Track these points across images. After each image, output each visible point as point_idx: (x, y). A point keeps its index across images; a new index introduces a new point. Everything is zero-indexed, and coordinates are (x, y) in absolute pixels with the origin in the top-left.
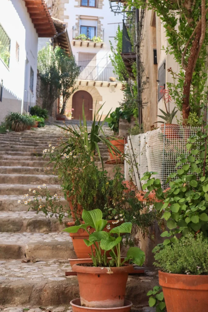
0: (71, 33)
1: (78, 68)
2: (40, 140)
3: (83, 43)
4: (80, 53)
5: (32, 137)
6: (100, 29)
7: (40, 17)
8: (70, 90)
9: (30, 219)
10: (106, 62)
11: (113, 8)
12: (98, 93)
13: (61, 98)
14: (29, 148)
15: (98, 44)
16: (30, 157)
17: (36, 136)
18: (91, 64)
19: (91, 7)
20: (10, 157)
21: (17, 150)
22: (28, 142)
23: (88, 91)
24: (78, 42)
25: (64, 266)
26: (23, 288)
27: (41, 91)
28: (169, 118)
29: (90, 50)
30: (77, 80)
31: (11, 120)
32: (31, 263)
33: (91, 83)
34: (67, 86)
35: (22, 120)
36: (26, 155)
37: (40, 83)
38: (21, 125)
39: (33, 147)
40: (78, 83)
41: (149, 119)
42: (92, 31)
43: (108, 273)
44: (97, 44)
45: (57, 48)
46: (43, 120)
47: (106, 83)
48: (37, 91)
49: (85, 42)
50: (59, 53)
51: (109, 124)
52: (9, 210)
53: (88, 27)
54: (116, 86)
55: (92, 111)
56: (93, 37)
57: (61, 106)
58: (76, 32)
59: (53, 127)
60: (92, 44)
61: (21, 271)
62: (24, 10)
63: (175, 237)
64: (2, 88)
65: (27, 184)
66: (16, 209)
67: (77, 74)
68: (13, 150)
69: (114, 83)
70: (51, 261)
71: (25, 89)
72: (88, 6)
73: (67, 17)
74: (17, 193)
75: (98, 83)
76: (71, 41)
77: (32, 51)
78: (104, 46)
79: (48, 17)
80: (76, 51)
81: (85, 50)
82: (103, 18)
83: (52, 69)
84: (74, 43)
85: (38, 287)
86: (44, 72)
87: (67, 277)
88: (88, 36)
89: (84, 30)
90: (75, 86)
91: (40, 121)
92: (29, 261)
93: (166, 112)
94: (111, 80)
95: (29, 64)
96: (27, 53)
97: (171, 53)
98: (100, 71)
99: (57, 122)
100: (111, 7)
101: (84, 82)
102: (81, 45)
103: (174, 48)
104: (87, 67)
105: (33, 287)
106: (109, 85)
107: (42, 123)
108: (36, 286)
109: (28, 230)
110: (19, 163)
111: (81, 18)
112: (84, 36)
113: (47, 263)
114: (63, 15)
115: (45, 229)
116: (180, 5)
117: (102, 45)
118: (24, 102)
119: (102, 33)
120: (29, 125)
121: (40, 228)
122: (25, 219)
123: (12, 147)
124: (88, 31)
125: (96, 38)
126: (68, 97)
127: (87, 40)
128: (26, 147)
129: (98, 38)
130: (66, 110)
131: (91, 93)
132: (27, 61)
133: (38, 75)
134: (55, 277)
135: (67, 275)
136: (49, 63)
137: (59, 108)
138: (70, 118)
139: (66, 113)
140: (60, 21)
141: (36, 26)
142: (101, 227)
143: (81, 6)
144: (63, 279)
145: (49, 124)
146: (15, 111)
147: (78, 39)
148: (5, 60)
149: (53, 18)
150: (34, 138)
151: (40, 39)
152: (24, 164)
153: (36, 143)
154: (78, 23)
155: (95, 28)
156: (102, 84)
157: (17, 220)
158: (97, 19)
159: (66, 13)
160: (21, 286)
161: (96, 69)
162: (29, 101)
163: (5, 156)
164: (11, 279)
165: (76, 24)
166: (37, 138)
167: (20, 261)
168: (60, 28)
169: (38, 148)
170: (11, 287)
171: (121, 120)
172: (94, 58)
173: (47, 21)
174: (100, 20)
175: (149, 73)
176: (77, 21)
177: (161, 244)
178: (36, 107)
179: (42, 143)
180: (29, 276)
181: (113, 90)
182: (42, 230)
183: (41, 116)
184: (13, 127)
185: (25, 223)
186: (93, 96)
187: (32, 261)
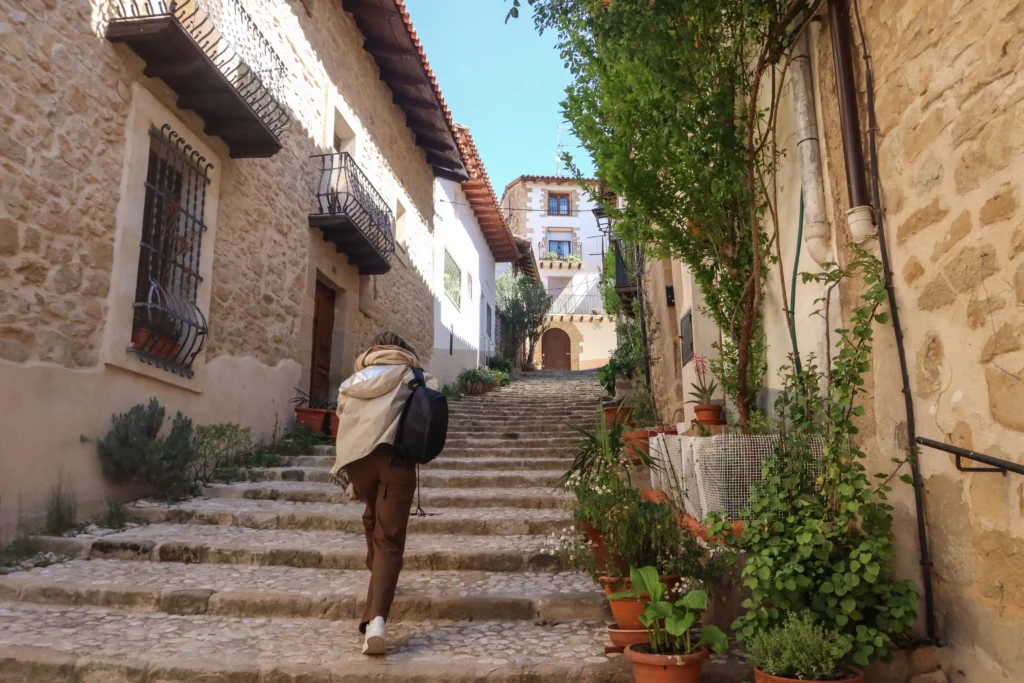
0: (538, 253)
1: (549, 300)
2: (509, 410)
3: (554, 264)
4: (551, 279)
5: (498, 405)
6: (576, 244)
7: (498, 237)
8: (539, 329)
9: (532, 553)
10: (585, 289)
11: (602, 227)
12: (578, 331)
13: (528, 340)
14: (497, 424)
15: (575, 265)
16: (504, 441)
17: (501, 402)
18: (566, 291)
19: (562, 215)
20: (476, 441)
21: (482, 430)
22: (494, 413)
23: (564, 329)
24: (547, 263)
25: (596, 634)
26: (553, 675)
27: (502, 333)
28: (705, 396)
29: (564, 273)
30: (549, 315)
31: (467, 380)
32: (548, 626)
33: (567, 318)
34: (536, 324)
35: (480, 379)
36: (497, 437)
37: (499, 324)
38: (480, 386)
39: (502, 422)
40: (549, 319)
41: (661, 379)
42: (565, 248)
43: (679, 664)
44: (573, 265)
45: (520, 275)
46: (505, 375)
47: (587, 317)
48: (496, 334)
49: (556, 263)
50: (522, 282)
51: (601, 382)
52: (496, 534)
53: (559, 242)
54: (601, 319)
55: (570, 356)
56: (567, 255)
57: (528, 351)
58: (544, 249)
59: (520, 384)
60: (565, 264)
61: (541, 644)
62: (476, 228)
63: (763, 609)
64: (452, 336)
65: (510, 487)
66: (505, 532)
67: (548, 306)
68: (477, 430)
69: (599, 317)
70: (576, 624)
71: (481, 334)
72: (559, 214)
73: (531, 231)
74: (501, 504)
75: (577, 317)
76: (538, 262)
77: (488, 282)
78: (582, 266)
79: (508, 235)
80: (544, 275)
81: (556, 273)
82: (579, 229)
83: (515, 304)
84: (542, 264)
85: (573, 673)
86: (503, 309)
87: (608, 655)
88: (560, 254)
89: (555, 246)
90: (546, 324)
91: (503, 377)
92: (545, 623)
93: (700, 387)
94: (595, 313)
95: (486, 300)
96: (482, 286)
97: (710, 316)
98: (577, 301)
99: (525, 376)
100: (599, 225)
101: (557, 317)
102: (551, 266)
103: (712, 309)
104: (560, 297)
105: (566, 674)
106: (592, 319)
107: (506, 380)
108: (570, 673)
109: (530, 569)
110: (491, 453)
111: (549, 230)
112: (554, 254)
113: (571, 627)
114: (525, 227)
115: (552, 567)
116: (718, 250)
117: (580, 266)
118: (481, 352)
119: (578, 249)
120: (489, 385)
121: (546, 565)
122: (525, 552)
123: (474, 424)
124: (559, 248)
125: (571, 257)
126: (536, 340)
127: (559, 259)
128: (493, 422)
129: (574, 257)
130: (535, 356)
131: (568, 331)
132: (482, 296)
133: (497, 312)
134: (592, 656)
135: (607, 652)
136: (509, 295)
137: (524, 355)
138: (539, 367)
139: (535, 361)
140: (523, 238)
141: (492, 248)
142: (659, 595)
143: (549, 214)
144: (603, 660)
145: (515, 380)
146: (470, 367)
147: (546, 259)
148: (455, 300)
149: (514, 235)
150: (500, 405)
151: (497, 264)
152: (498, 454)
153: (505, 414)
154: (546, 237)
155: (569, 242)
156: (582, 318)
157: (514, 555)
158: (571, 231)
159: (529, 225)
160: (550, 673)
161: (572, 300)
162: (486, 350)
163: (470, 440)
164: (534, 659)
165: (543, 239)
166: (504, 405)
167: (532, 623)
168: (524, 247)
169: (510, 424)
170: (537, 674)
171: (618, 375)
172: (569, 285)
173: (507, 241)
174: (576, 232)
175: (659, 316)
176: (544, 235)
177: (742, 617)
178: (496, 358)
179: (513, 414)
180: (556, 655)
181: (598, 326)
182: (548, 569)
183: (503, 370)
184: (469, 389)
185: (526, 558)
186: (570, 336)
187: (550, 623)
